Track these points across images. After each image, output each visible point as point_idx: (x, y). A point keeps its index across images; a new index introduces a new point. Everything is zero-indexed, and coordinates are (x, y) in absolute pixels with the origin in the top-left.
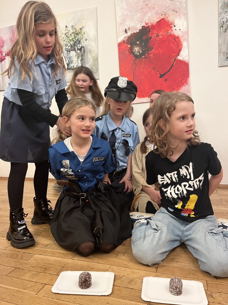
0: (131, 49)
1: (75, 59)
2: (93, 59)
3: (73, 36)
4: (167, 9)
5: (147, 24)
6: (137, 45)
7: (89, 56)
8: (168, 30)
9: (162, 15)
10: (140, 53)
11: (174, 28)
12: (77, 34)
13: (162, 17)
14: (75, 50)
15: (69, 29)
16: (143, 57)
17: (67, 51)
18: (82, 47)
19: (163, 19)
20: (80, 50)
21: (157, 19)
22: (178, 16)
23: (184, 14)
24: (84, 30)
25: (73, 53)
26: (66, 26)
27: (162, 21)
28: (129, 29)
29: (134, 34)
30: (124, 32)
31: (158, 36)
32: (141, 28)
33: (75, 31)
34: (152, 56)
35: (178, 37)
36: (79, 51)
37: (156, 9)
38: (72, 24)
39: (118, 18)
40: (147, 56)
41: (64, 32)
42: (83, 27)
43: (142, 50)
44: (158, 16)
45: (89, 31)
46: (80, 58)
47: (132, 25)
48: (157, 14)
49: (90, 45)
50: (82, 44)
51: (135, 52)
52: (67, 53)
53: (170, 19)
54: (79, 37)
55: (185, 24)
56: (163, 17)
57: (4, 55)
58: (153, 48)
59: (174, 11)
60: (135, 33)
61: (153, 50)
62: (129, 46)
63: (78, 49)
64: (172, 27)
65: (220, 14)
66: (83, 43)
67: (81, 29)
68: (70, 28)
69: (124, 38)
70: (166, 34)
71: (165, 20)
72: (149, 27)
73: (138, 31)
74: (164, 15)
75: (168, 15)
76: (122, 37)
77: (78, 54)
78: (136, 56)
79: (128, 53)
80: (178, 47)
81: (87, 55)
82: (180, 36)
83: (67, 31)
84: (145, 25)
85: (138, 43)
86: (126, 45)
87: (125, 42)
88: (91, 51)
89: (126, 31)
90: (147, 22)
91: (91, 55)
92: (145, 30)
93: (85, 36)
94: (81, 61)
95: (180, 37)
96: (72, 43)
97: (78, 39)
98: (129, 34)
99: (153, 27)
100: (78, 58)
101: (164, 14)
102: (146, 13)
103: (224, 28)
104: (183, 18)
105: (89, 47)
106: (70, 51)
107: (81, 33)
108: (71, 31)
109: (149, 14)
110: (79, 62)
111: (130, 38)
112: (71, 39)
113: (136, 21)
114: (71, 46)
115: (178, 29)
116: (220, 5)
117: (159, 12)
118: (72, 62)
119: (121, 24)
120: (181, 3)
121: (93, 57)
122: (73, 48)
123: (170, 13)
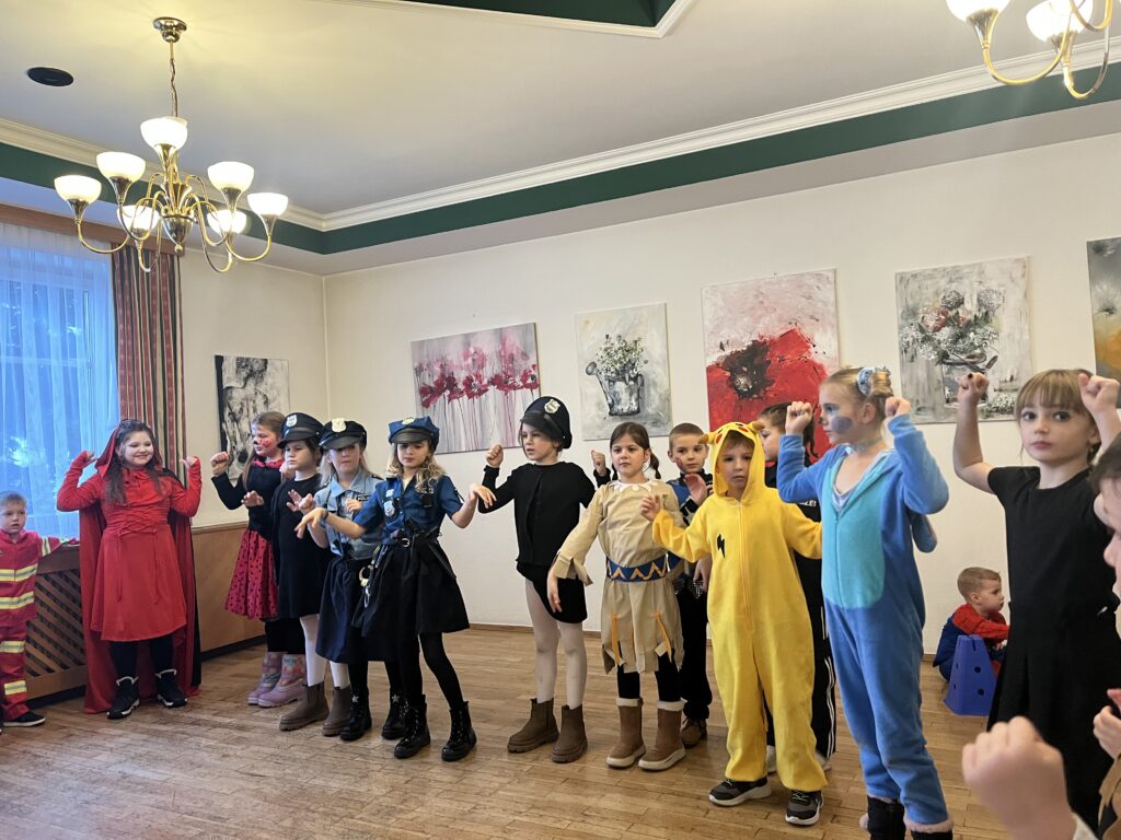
0: (732, 379)
1: (624, 396)
2: (661, 399)
3: (620, 355)
4: (800, 314)
5: (763, 337)
6: (744, 374)
7: (653, 392)
8: (803, 352)
9: (790, 323)
10: (748, 388)
11: (812, 350)
12: (628, 351)
13: (790, 328)
14: (624, 379)
15: (612, 341)
16: (755, 396)
17: (610, 381)
18: (638, 375)
19: (791, 331)
20: (635, 379)
21: (781, 329)
22: (821, 329)
23: (832, 326)
24: (641, 345)
25: (620, 386)
26: (607, 336)
27: (791, 335)
28: (727, 343)
29: (737, 352)
30: (718, 349)
31: (784, 360)
32: (751, 343)
33: (624, 344)
34: (772, 395)
35: (821, 367)
36: (632, 383)
37: (779, 311)
38: (618, 332)
39: (706, 323)
40: (761, 395)
41: (603, 347)
42: (640, 340)
43: (753, 384)
44: (783, 325)
45: (652, 346)
46: (635, 395)
47: (733, 336)
48: (780, 321)
49: (654, 373)
50: (639, 369)
51: (738, 386)
52: (610, 386)
53: (806, 332)
54: (633, 356)
55: (835, 344)
56: (793, 327)
57: (485, 382)
58: (774, 382)
59: (812, 318)
60: (739, 351)
62: (728, 374)
63: (630, 379)
64: (809, 347)
65: (901, 328)
66: (641, 368)
67: (636, 342)
68: (614, 340)
69: (718, 359)
70: (797, 358)
71: (796, 333)
72: (765, 342)
73: (744, 349)
74: (794, 324)
75: (802, 324)
76: (715, 357)
77: (630, 387)
78: (740, 393)
79: (725, 386)
81: (649, 391)
82: (826, 365)
83: (609, 345)
84: (758, 339)
85: (745, 369)
86: (722, 371)
87: (720, 365)
88: (655, 384)
89: (722, 347)
90: (762, 334)
91: (656, 391)
92: (758, 349)
93: (644, 356)
94: (637, 400)
96: (618, 366)
97: (630, 361)
98: (728, 352)
99: (773, 342)
100: (631, 395)
101: (794, 322)
102: (760, 317)
103: (909, 355)
104: (829, 333)
105: (652, 377)
106: (614, 382)
107: (636, 349)
108: (617, 346)
109: (766, 320)
110: (633, 401)
111: (728, 358)
112: (616, 358)
113: (741, 331)
114: (617, 372)
115: (820, 351)
116: (900, 312)
117: (785, 317)
118: (619, 402)
119: (712, 333)
120: (825, 304)
121: (661, 395)
122: (620, 375)
123: (805, 320)
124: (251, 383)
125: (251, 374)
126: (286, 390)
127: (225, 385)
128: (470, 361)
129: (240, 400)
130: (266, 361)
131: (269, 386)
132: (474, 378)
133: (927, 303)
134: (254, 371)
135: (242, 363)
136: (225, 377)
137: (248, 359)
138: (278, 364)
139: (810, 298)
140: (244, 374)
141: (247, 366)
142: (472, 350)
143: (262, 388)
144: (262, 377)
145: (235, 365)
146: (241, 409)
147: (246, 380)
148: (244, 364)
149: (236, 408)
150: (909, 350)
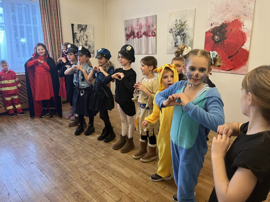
0: (213, 37)
1: (179, 41)
2: (190, 42)
3: (180, 27)
4: (240, 13)
5: (226, 21)
6: (217, 35)
7: (188, 40)
8: (239, 28)
9: (236, 17)
10: (218, 40)
12: (182, 25)
13: (236, 18)
14: (180, 35)
16: (220, 43)
17: (176, 35)
18: (184, 34)
19: (236, 19)
20: (183, 35)
21: (233, 19)
22: (247, 19)
24: (186, 23)
25: (178, 37)
26: (176, 20)
27: (236, 21)
28: (214, 24)
30: (210, 25)
31: (232, 31)
32: (221, 24)
33: (181, 23)
34: (225, 43)
36: (182, 36)
37: (233, 12)
38: (180, 18)
40: (222, 43)
42: (186, 21)
43: (220, 39)
44: (233, 17)
45: (189, 24)
46: (183, 40)
47: (216, 21)
49: (189, 33)
50: (185, 32)
51: (215, 39)
52: (175, 37)
53: (241, 20)
54: (183, 27)
55: (251, 26)
59: (245, 15)
60: (217, 27)
61: (227, 39)
62: (212, 35)
63: (182, 35)
68: (178, 21)
69: (210, 29)
70: (237, 30)
71: (238, 21)
72: (226, 23)
73: (219, 26)
75: (241, 17)
76: (209, 28)
77: (181, 37)
78: (216, 42)
79: (210, 39)
80: (243, 40)
81: (187, 39)
83: (176, 23)
84: (224, 22)
85: (218, 33)
86: (211, 34)
87: (210, 31)
88: (189, 37)
89: (212, 25)
90: (226, 20)
91: (189, 39)
92: (224, 26)
93: (187, 27)
94: (183, 42)
95: (246, 34)
96: (179, 30)
97: (182, 29)
98: (213, 27)
99: (229, 23)
100: (181, 40)
101: (238, 16)
102: (226, 14)
104: (250, 20)
105: (188, 34)
107: (184, 25)
108: (179, 23)
110: (182, 42)
111: (213, 29)
112: (178, 28)
114: (178, 33)
115: (245, 28)
117: (235, 14)
118: (178, 42)
119: (209, 20)
120: (250, 9)
121: (190, 41)
122: (179, 34)
123: (242, 16)
124: (82, 31)
125: (82, 29)
126: (93, 34)
127: (75, 32)
128: (138, 27)
129: (79, 37)
130: (86, 25)
131: (88, 33)
132: (139, 32)
134: (83, 28)
135: (79, 26)
136: (74, 30)
137: (81, 25)
138: (90, 26)
139: (245, 7)
140: (80, 29)
141: (81, 27)
142: (139, 24)
143: (85, 33)
144: (85, 30)
145: (77, 27)
146: (79, 39)
147: (81, 31)
148: (80, 26)
149: (78, 39)
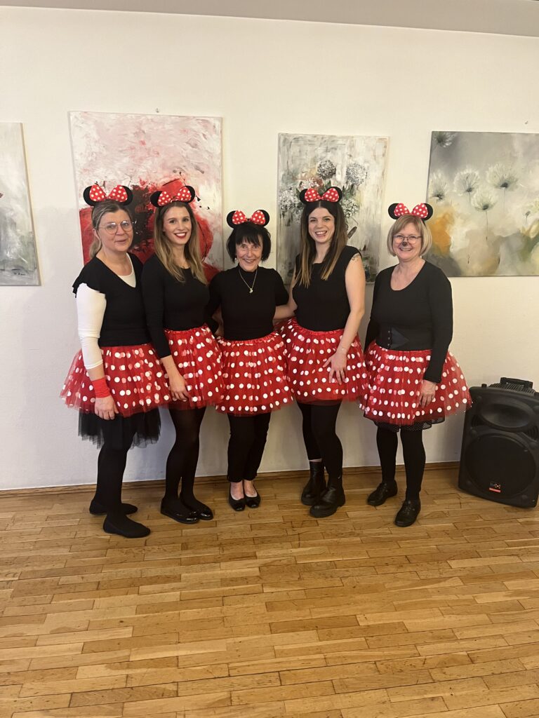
2: (22, 242)
4: (184, 163)
5: (144, 183)
9: (175, 172)
11: (197, 203)
13: (173, 176)
19: (175, 180)
21: (165, 177)
22: (206, 182)
23: (217, 181)
27: (174, 183)
35: (206, 223)
37: (162, 156)
39: (77, 156)
44: (166, 172)
47: (110, 177)
48: (164, 166)
49: (12, 210)
56: (176, 176)
59: (197, 168)
65: (281, 191)
71: (180, 183)
72: (147, 189)
74: (178, 173)
75: (187, 174)
80: (205, 240)
81: (6, 231)
82: (210, 220)
84: (139, 184)
88: (14, 224)
90: (144, 179)
91: (16, 232)
95: (210, 224)
101: (178, 170)
102: (141, 159)
103: (286, 218)
104: (214, 186)
105: (9, 214)
109: (148, 164)
113: (119, 172)
115: (205, 206)
116: (281, 174)
117: (169, 164)
119: (85, 170)
120: (211, 155)
123: (190, 170)
133: (305, 169)
150: (287, 214)
